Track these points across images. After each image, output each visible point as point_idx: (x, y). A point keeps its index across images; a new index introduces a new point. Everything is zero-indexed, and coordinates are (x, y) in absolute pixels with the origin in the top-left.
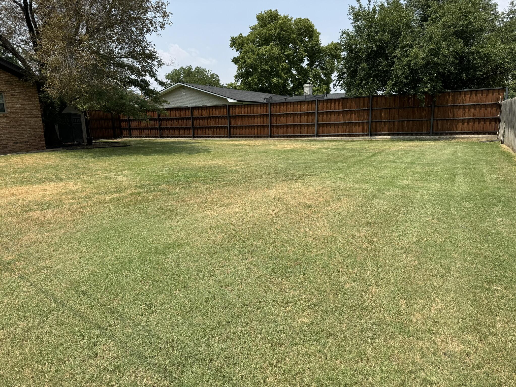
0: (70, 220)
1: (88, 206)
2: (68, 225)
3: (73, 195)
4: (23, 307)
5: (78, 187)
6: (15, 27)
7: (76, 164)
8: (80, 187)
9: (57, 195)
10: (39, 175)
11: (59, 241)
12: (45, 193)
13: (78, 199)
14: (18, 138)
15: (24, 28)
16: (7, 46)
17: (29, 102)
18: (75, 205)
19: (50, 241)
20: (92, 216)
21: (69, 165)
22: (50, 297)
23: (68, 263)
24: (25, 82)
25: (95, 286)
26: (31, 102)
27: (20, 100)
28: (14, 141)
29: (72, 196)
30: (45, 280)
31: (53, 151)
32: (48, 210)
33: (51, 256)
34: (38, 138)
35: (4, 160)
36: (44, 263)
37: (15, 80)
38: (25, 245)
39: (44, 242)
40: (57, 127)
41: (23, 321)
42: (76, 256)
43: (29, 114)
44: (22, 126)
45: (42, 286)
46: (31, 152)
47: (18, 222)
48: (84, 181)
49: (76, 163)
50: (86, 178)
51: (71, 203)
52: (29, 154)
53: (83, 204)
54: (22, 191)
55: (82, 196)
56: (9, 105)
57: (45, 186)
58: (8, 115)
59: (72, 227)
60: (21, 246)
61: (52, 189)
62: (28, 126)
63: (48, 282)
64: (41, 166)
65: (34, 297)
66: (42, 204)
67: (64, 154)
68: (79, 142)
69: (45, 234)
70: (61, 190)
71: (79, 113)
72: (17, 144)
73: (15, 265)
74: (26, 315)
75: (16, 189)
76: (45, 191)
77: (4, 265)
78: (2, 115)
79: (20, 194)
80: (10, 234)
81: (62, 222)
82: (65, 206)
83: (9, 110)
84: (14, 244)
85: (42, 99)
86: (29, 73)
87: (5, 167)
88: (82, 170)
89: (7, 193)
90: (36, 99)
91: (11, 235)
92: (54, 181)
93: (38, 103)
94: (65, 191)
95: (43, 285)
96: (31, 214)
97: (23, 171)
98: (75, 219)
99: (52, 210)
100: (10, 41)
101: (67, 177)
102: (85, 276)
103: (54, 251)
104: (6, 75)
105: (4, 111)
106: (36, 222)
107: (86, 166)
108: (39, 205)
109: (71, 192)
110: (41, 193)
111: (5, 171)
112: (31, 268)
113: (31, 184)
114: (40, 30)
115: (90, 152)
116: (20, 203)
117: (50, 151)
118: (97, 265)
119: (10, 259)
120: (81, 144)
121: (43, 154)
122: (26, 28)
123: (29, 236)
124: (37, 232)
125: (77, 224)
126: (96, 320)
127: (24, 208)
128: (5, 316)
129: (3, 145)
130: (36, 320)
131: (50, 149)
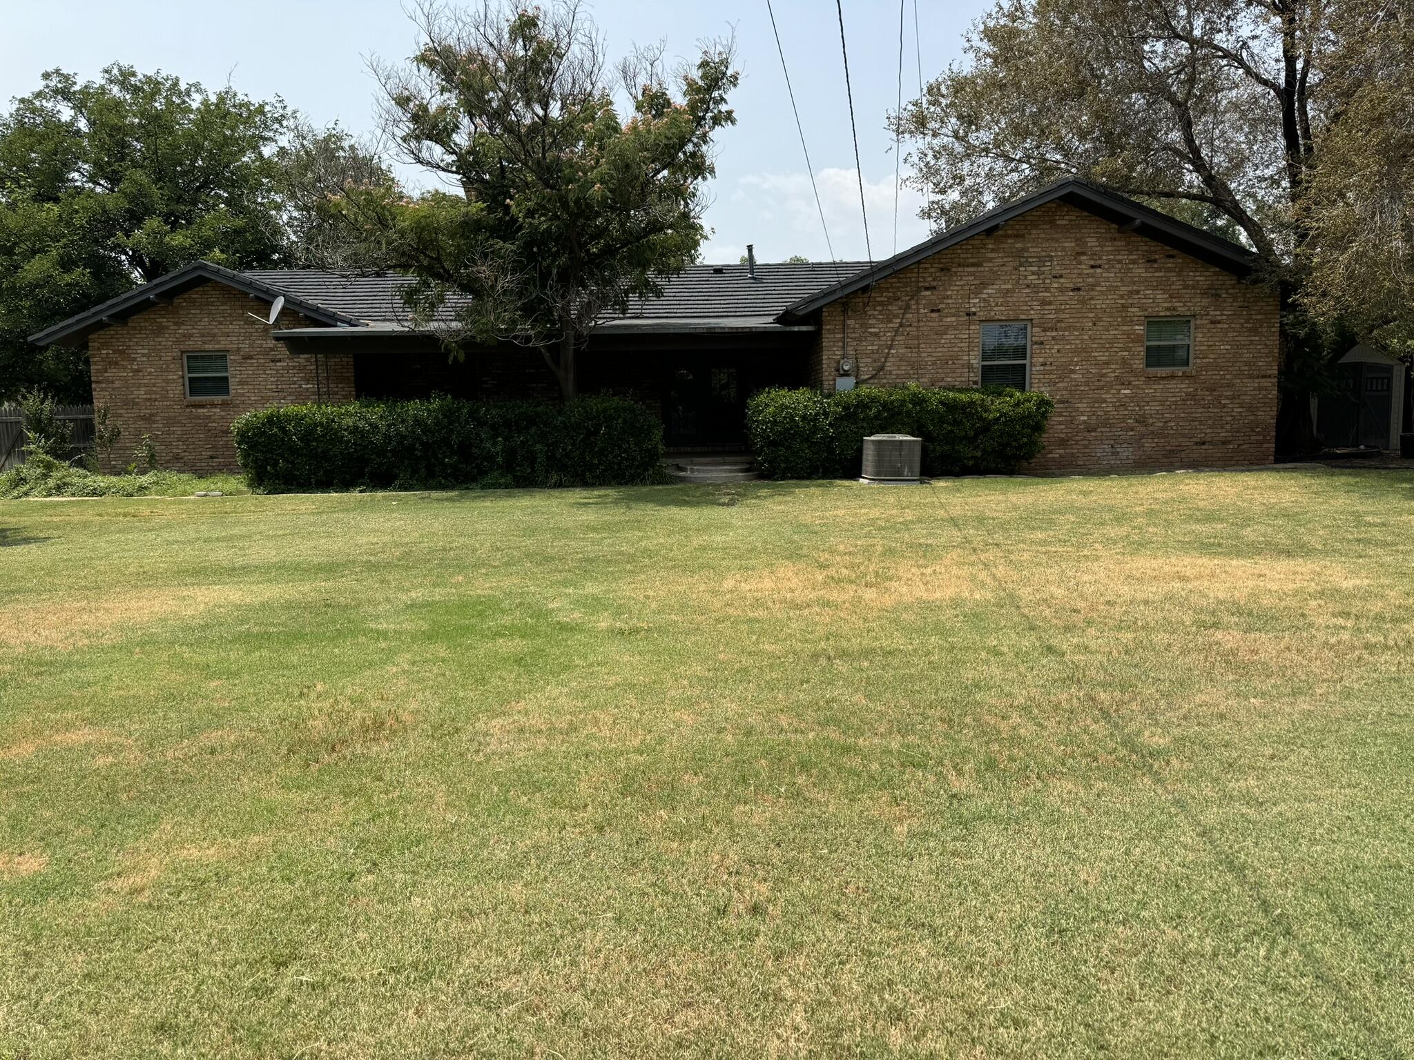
0: (1325, 676)
1: (1386, 647)
2: (1319, 691)
3: (1342, 604)
4: (1177, 886)
5: (1358, 582)
6: (1251, 148)
7: (1357, 511)
8: (1366, 582)
9: (1294, 596)
10: (1248, 533)
11: (1289, 731)
12: (1262, 584)
13: (1357, 617)
14: (1208, 431)
15: (1273, 145)
16: (1221, 200)
17: (1253, 338)
18: (1345, 636)
19: (1264, 726)
20: (1398, 680)
21: (1336, 512)
22: (1251, 890)
23: (1311, 806)
24: (1251, 287)
25: (1395, 914)
26: (1257, 338)
27: (1230, 335)
28: (1196, 440)
29: (1339, 607)
30: (1242, 835)
31: (1294, 469)
32: (1263, 635)
33: (1264, 769)
34: (1259, 434)
35: (1166, 485)
36: (1241, 783)
37: (1229, 282)
38: (1197, 716)
39: (1247, 723)
40: (1314, 403)
41: (1175, 928)
42: (1339, 795)
43: (1246, 368)
44: (1223, 402)
45: (1231, 847)
46: (1232, 468)
47: (1185, 652)
48: (1381, 566)
49: (1361, 508)
50: (1389, 559)
51: (1335, 626)
52: (1227, 474)
53: (1372, 638)
54: (1202, 569)
55: (1370, 610)
56: (1202, 348)
57: (1263, 564)
58: (1194, 373)
59: (1332, 698)
60: (1185, 718)
61: (1282, 576)
62: (1238, 401)
63: (1249, 842)
64: (1257, 508)
65: (1208, 869)
66: (1249, 615)
67: (1324, 481)
68: (1374, 447)
69: (1252, 700)
70: (1306, 584)
71: (1391, 363)
72: (1203, 447)
73: (1168, 763)
74: (1184, 913)
75: (1189, 564)
76: (1262, 579)
77: (1143, 756)
78: (1180, 374)
79: (1196, 578)
80: (1162, 677)
81: (1304, 678)
82: (1314, 632)
83: (1198, 361)
84: (1170, 706)
85: (1287, 328)
86: (1267, 261)
87: (1166, 502)
88: (1376, 533)
89: (1167, 569)
90: (1273, 330)
91: (1164, 681)
92: (1288, 553)
93: (1274, 340)
94: (1319, 588)
95: (1236, 846)
96: (1219, 635)
97: (1210, 518)
98: (1342, 678)
99: (1276, 637)
100: (1233, 186)
101: (1328, 547)
102: (1364, 868)
103: (1272, 757)
104: (1208, 274)
105: (1188, 365)
106: (1230, 659)
107: (1392, 520)
108: (1241, 614)
109: (1336, 593)
110: (1250, 583)
111: (1167, 513)
112: (1207, 786)
113: (1225, 554)
114: (1316, 143)
115: (1404, 481)
116: (1194, 599)
117: (1285, 470)
118: (1405, 845)
119: (1157, 743)
120: (1379, 454)
121: (1264, 475)
122: (1282, 142)
123: (1209, 696)
124: (1230, 689)
125: (1348, 694)
126: (1391, 1029)
127: (1202, 617)
128: (1134, 892)
129: (1168, 448)
130: (1208, 940)
131: (1284, 462)
